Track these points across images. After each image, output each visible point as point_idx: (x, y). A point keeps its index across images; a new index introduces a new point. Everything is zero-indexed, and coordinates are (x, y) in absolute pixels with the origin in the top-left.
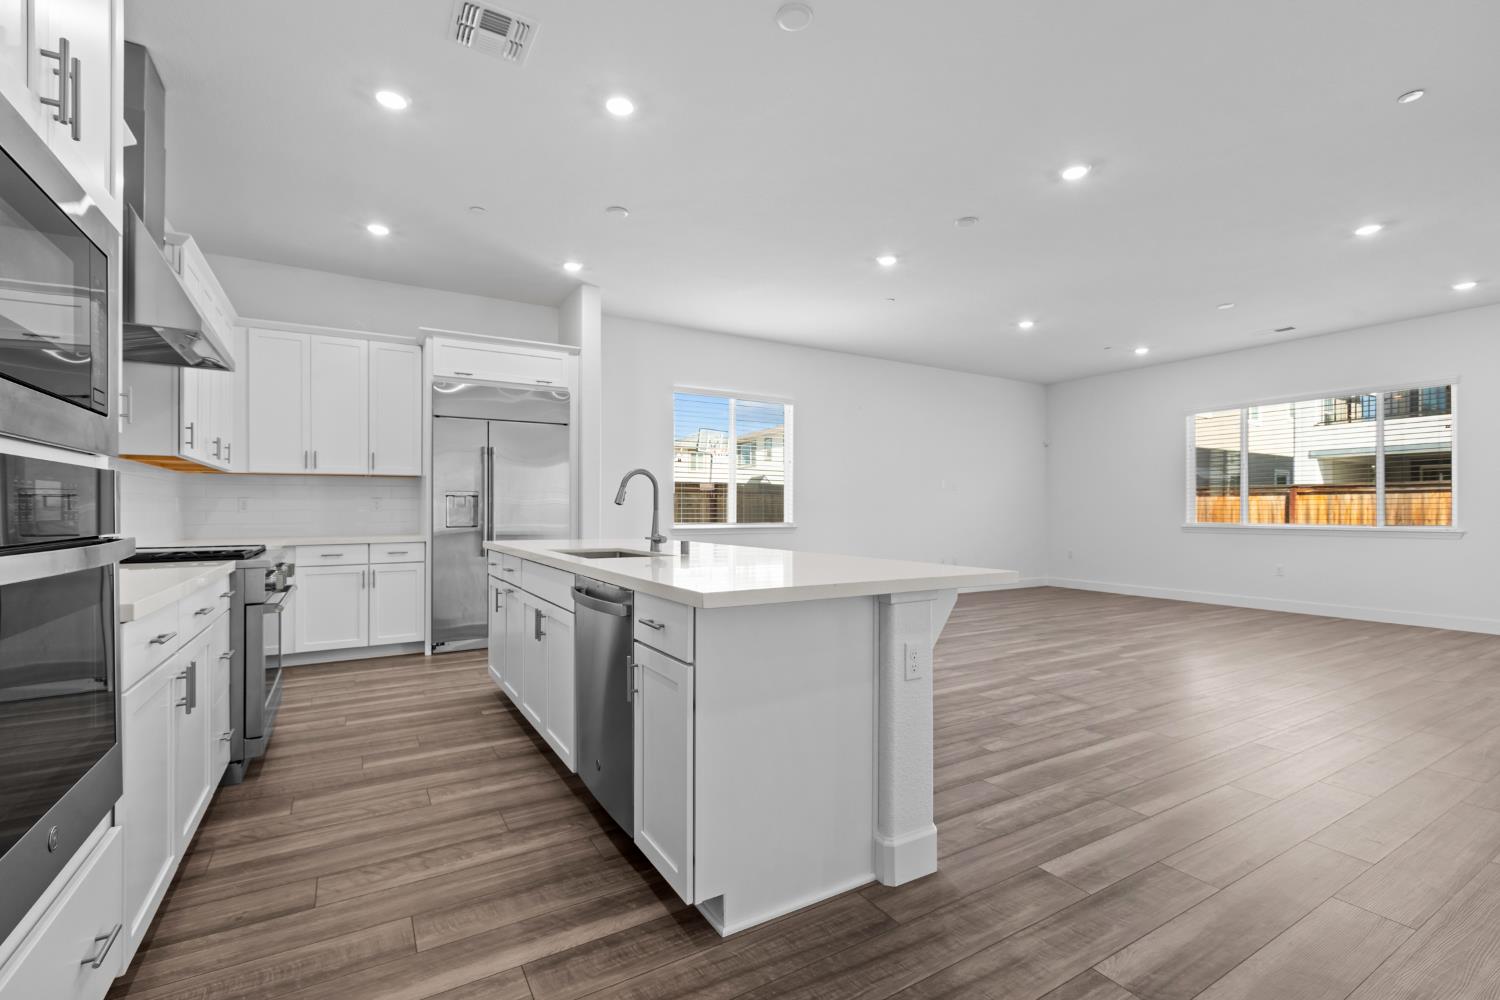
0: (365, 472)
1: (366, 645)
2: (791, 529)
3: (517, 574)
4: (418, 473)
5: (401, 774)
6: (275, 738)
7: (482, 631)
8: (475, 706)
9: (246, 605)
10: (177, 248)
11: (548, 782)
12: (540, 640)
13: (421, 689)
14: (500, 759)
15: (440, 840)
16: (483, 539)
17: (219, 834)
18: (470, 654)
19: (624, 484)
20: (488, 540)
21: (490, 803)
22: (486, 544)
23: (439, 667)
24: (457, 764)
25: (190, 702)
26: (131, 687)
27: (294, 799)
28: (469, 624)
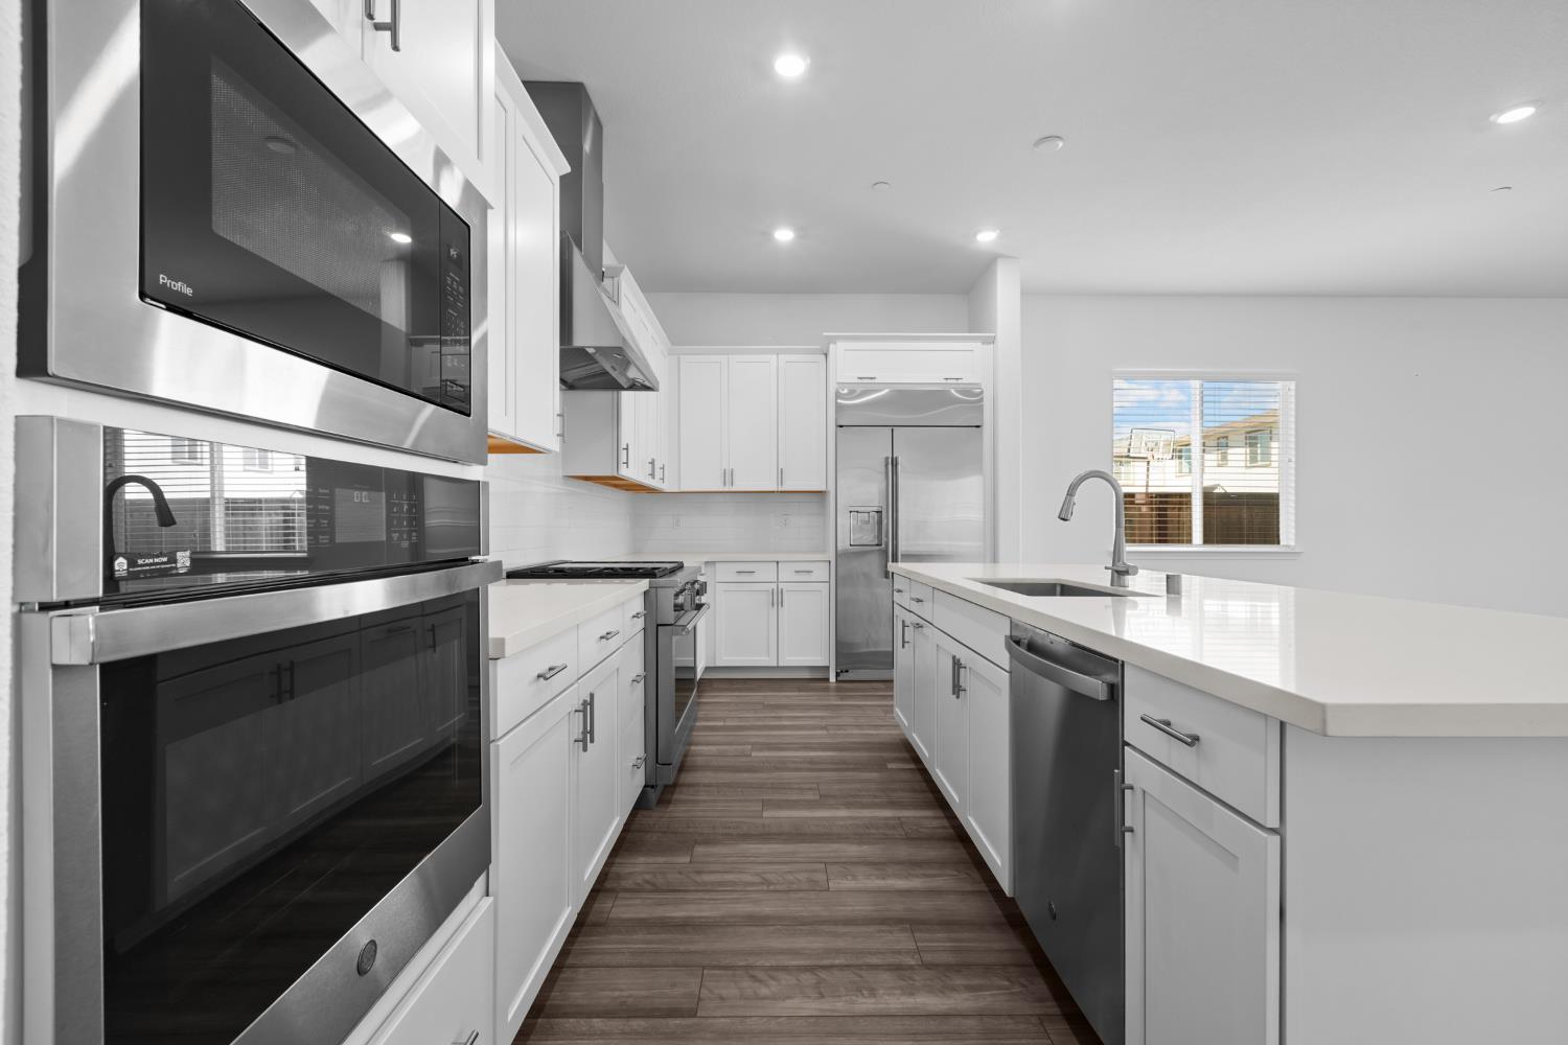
0: (774, 488)
1: (775, 665)
2: (1292, 554)
3: (927, 605)
4: (823, 488)
5: (797, 835)
6: (688, 759)
7: (887, 660)
8: (878, 754)
9: (658, 625)
10: (616, 279)
11: (973, 892)
12: (958, 697)
13: (824, 723)
14: (909, 839)
15: (838, 952)
16: (887, 561)
17: (627, 871)
18: (875, 685)
19: (1071, 492)
20: (893, 561)
21: (898, 908)
22: (891, 566)
23: (842, 698)
24: (860, 835)
25: (587, 736)
26: (504, 735)
27: (696, 843)
28: (873, 649)
